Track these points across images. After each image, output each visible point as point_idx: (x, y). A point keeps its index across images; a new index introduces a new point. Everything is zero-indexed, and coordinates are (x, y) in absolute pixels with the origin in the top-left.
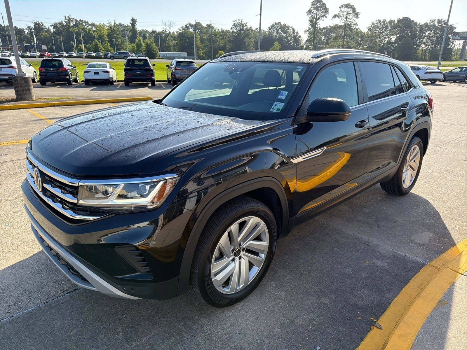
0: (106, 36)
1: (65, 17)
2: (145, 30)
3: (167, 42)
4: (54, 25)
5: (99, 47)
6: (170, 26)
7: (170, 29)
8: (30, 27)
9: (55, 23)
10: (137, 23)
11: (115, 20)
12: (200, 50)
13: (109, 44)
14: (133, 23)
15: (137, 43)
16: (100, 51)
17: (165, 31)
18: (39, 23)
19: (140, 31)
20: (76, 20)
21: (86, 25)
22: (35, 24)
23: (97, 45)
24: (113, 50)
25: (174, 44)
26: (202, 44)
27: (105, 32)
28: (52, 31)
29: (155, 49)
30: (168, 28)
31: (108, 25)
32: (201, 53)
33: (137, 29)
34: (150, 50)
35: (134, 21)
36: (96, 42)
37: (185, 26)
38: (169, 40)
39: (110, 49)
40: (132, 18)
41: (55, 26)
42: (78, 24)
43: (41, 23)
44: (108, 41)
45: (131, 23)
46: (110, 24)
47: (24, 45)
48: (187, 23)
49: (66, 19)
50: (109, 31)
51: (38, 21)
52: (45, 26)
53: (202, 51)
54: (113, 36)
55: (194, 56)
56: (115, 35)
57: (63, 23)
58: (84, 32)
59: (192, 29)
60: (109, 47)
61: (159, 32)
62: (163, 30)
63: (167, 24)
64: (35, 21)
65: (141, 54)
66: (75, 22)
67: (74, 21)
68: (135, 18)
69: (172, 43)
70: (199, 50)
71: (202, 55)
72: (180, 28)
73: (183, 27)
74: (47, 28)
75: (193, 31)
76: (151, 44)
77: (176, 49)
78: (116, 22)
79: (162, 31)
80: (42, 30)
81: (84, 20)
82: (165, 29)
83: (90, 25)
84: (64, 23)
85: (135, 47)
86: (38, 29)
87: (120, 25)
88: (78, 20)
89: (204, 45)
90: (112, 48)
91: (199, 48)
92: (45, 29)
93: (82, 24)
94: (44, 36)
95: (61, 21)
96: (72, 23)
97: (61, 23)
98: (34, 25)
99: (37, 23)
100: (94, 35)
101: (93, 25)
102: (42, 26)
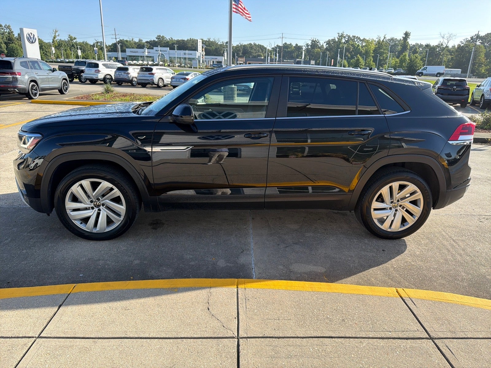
0: (372, 52)
1: (339, 34)
2: (419, 44)
3: (441, 57)
4: (328, 41)
5: (360, 62)
6: (448, 39)
7: (448, 42)
8: (308, 44)
9: (329, 40)
10: (410, 37)
11: (385, 35)
12: (483, 67)
13: (372, 59)
14: (405, 37)
15: (401, 59)
16: (360, 66)
17: (442, 45)
18: (316, 40)
19: (413, 45)
20: (349, 37)
21: (357, 41)
22: (313, 41)
23: (358, 60)
24: (375, 66)
25: (449, 59)
26: (487, 59)
27: (373, 47)
28: (325, 47)
29: (418, 65)
30: (446, 41)
31: (377, 40)
32: (483, 70)
33: (410, 43)
34: (412, 66)
35: (407, 35)
36: (359, 58)
37: (471, 38)
38: (443, 54)
39: (372, 64)
40: (406, 32)
41: (328, 43)
42: (350, 40)
43: (318, 40)
44: (373, 57)
45: (403, 37)
46: (379, 39)
47: (297, 61)
48: (475, 35)
49: (339, 36)
50: (376, 46)
51: (315, 39)
52: (320, 43)
53: (484, 68)
54: (379, 51)
55: (467, 73)
56: (381, 50)
57: (335, 40)
58: (353, 48)
59: (479, 42)
60: (372, 62)
61: (433, 46)
62: (439, 43)
63: (445, 36)
64: (313, 39)
65: (401, 70)
66: (348, 38)
67: (346, 37)
68: (409, 31)
69: (446, 58)
70: (481, 66)
71: (484, 73)
72: (463, 41)
73: (467, 40)
74: (322, 44)
75: (480, 44)
76: (415, 59)
77: (450, 65)
78: (385, 37)
79: (437, 44)
80: (316, 47)
81: (356, 36)
82: (441, 42)
83: (361, 40)
84: (337, 40)
85: (399, 62)
86: (314, 45)
87: (392, 39)
88: (351, 36)
89: (490, 61)
90: (374, 64)
91: (482, 64)
92: (319, 46)
93: (353, 40)
94: (316, 52)
95: (334, 38)
96: (345, 39)
97: (333, 40)
98: (311, 42)
99: (314, 40)
100: (361, 50)
101: (364, 40)
102: (318, 43)
